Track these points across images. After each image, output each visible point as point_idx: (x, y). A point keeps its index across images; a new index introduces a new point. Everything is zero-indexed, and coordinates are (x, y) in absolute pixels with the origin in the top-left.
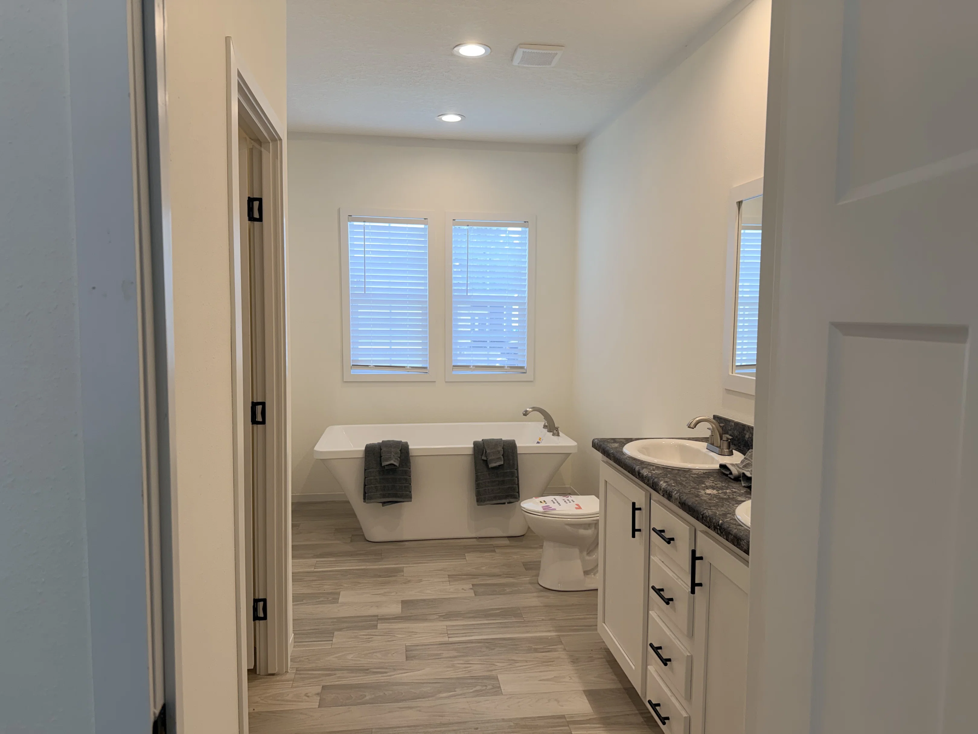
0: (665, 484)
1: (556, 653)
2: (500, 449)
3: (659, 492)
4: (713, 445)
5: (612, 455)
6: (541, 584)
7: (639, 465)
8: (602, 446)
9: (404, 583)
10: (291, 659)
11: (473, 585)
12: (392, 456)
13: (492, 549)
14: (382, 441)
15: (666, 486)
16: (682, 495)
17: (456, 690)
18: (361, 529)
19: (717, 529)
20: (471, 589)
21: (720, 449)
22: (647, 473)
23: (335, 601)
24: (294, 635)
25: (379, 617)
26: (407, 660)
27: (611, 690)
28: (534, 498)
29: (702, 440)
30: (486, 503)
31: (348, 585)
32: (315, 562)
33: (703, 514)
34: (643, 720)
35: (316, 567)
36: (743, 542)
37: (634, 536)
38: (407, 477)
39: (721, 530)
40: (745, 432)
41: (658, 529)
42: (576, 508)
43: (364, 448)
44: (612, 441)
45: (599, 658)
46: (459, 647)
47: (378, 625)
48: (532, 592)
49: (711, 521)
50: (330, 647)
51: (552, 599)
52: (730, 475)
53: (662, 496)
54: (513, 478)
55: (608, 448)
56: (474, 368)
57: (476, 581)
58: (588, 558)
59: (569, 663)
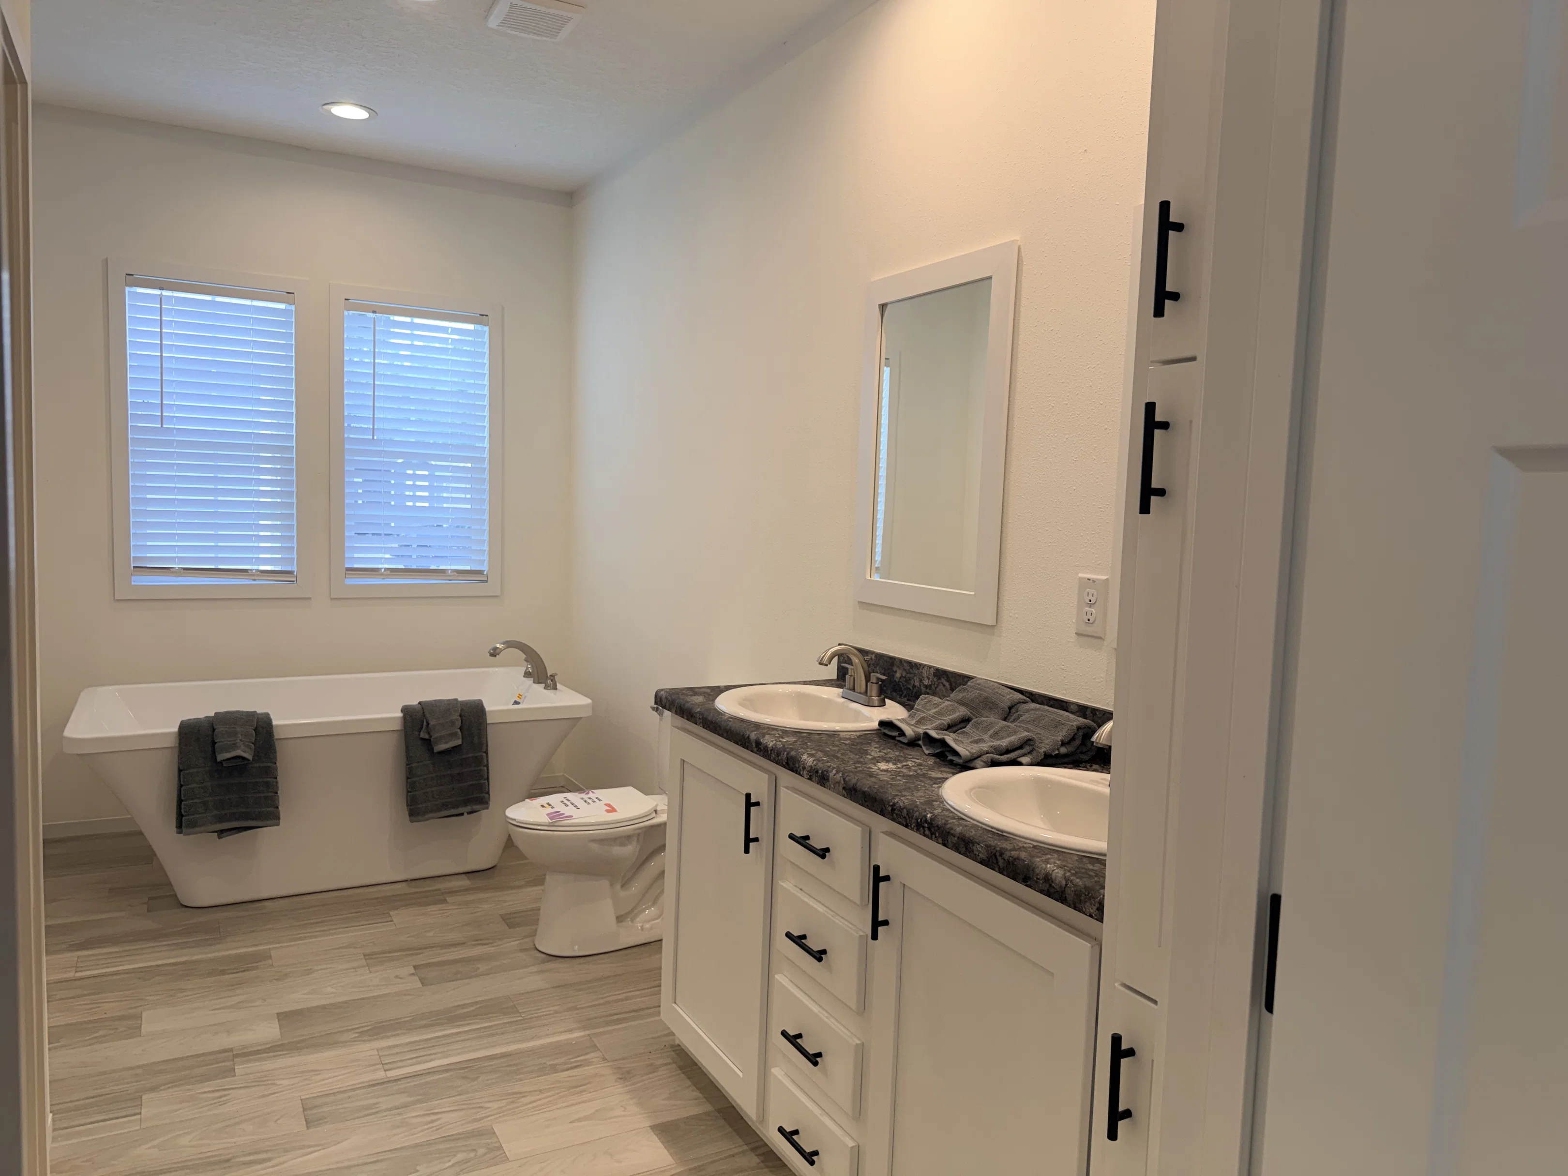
0: (811, 759)
1: (590, 1067)
2: (455, 717)
3: (801, 773)
4: (855, 691)
5: (698, 715)
6: (540, 949)
7: (754, 731)
8: (677, 701)
9: (276, 979)
10: (51, 1167)
11: (415, 967)
12: (239, 741)
13: (440, 898)
14: (215, 713)
15: (815, 762)
16: (847, 776)
17: (418, 1168)
18: (170, 884)
19: (924, 827)
20: (413, 974)
21: (867, 696)
22: (774, 742)
23: (134, 1031)
24: (53, 1115)
25: (235, 1053)
26: (308, 1128)
27: (697, 1118)
28: (526, 800)
29: (824, 684)
30: (427, 816)
31: (158, 997)
32: (76, 959)
33: (894, 804)
34: (758, 1161)
35: (78, 969)
36: (978, 846)
37: (747, 851)
38: (268, 780)
39: (933, 830)
40: (895, 669)
41: (798, 836)
42: (608, 811)
43: (175, 729)
44: (691, 693)
45: (666, 1064)
46: (408, 1085)
47: (236, 1067)
48: (526, 967)
49: (910, 816)
50: (137, 1128)
51: (566, 973)
52: (899, 737)
53: (808, 779)
54: (478, 768)
55: (687, 705)
56: (389, 572)
57: (421, 959)
58: (623, 894)
59: (616, 1081)
